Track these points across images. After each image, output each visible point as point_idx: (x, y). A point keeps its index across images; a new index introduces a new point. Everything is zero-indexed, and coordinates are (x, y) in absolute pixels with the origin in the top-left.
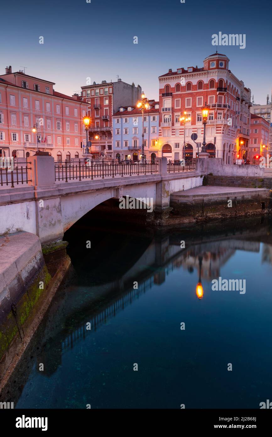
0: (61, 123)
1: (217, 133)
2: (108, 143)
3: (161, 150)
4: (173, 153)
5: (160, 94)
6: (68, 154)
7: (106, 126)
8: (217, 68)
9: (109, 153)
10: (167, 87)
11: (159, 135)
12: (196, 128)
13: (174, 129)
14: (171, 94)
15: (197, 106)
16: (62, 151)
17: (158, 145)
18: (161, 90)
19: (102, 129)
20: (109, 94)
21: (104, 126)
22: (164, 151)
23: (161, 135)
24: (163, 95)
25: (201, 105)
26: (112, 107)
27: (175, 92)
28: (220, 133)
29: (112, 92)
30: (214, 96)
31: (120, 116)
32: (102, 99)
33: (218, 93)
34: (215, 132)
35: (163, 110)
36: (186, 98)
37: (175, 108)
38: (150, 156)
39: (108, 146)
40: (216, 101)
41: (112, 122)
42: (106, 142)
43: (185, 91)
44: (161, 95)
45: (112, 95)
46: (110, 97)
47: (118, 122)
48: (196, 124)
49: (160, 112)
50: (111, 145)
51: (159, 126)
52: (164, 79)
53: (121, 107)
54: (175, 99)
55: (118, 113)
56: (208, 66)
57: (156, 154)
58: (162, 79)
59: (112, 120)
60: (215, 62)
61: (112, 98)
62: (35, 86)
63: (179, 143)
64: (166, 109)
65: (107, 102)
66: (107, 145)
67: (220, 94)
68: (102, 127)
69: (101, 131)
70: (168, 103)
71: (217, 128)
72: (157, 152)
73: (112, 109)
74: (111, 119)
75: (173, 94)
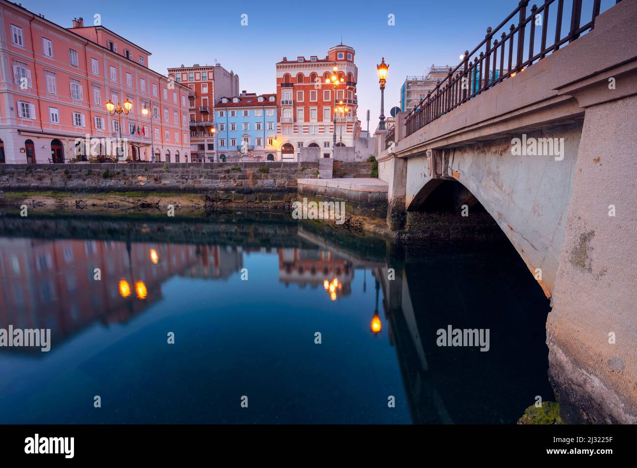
0: (158, 109)
1: (348, 132)
2: (208, 141)
3: (280, 150)
4: (296, 153)
5: (277, 83)
6: (168, 153)
7: (205, 120)
8: (346, 60)
9: (210, 153)
10: (287, 76)
11: (278, 132)
12: (323, 126)
13: (297, 126)
14: (292, 85)
15: (324, 101)
16: (160, 148)
17: (277, 145)
18: (278, 80)
19: (200, 124)
20: (209, 79)
21: (203, 120)
22: (283, 152)
23: (280, 132)
24: (282, 85)
25: (329, 99)
26: (213, 96)
27: (296, 83)
28: (351, 132)
29: (212, 78)
30: (344, 90)
31: (225, 108)
32: (198, 86)
33: (348, 87)
34: (346, 130)
35: (283, 103)
36: (311, 91)
37: (298, 101)
38: (266, 157)
39: (208, 144)
40: (346, 96)
41: (214, 115)
42: (206, 141)
43: (309, 82)
44: (280, 85)
45: (213, 81)
46: (210, 84)
47: (222, 114)
48: (324, 121)
49: (278, 105)
50: (213, 144)
51: (278, 122)
52: (283, 66)
53: (224, 97)
54: (297, 91)
55: (220, 105)
56: (335, 57)
57: (274, 155)
58: (281, 66)
59: (214, 112)
60: (343, 54)
61: (213, 85)
62: (125, 52)
63: (302, 143)
64: (287, 102)
65: (205, 90)
66: (206, 143)
67: (349, 89)
68: (199, 121)
69: (198, 126)
70: (287, 94)
71: (348, 125)
72: (275, 152)
73: (213, 99)
74: (212, 111)
75: (294, 85)
